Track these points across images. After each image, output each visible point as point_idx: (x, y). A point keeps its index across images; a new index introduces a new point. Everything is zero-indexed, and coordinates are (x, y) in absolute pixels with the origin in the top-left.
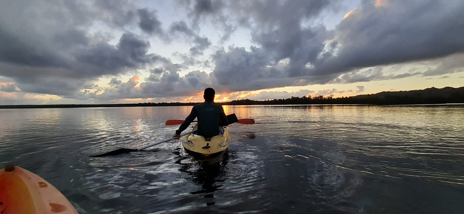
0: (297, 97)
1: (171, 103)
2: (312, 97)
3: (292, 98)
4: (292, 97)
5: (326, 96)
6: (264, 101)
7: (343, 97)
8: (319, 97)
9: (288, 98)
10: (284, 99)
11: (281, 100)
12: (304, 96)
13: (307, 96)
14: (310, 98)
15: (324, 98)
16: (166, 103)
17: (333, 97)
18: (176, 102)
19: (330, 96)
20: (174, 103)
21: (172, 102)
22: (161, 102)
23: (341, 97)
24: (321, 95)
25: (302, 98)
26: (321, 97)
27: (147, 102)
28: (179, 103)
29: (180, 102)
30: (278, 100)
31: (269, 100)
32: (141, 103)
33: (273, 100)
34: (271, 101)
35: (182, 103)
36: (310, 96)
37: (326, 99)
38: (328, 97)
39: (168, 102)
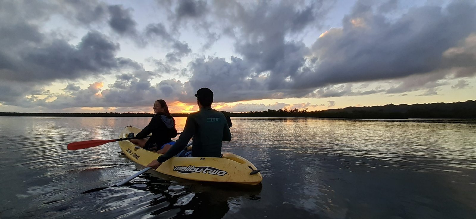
0: (274, 110)
1: (138, 113)
2: (288, 110)
3: (268, 111)
4: (268, 109)
5: (300, 110)
6: (240, 113)
7: (316, 111)
8: (294, 110)
9: (265, 111)
10: (260, 111)
11: (258, 112)
12: (280, 109)
13: (283, 110)
14: (286, 111)
15: (299, 111)
16: (132, 113)
17: (307, 111)
18: (144, 112)
19: (305, 110)
20: (141, 113)
21: (140, 113)
22: (125, 113)
23: (315, 111)
24: (296, 109)
25: (279, 111)
26: (296, 110)
27: (109, 112)
28: (147, 113)
29: (149, 113)
30: (255, 113)
31: (245, 112)
32: (101, 113)
33: (249, 113)
34: (248, 113)
35: (151, 113)
36: (286, 109)
37: (301, 112)
38: (303, 111)
39: (134, 113)
